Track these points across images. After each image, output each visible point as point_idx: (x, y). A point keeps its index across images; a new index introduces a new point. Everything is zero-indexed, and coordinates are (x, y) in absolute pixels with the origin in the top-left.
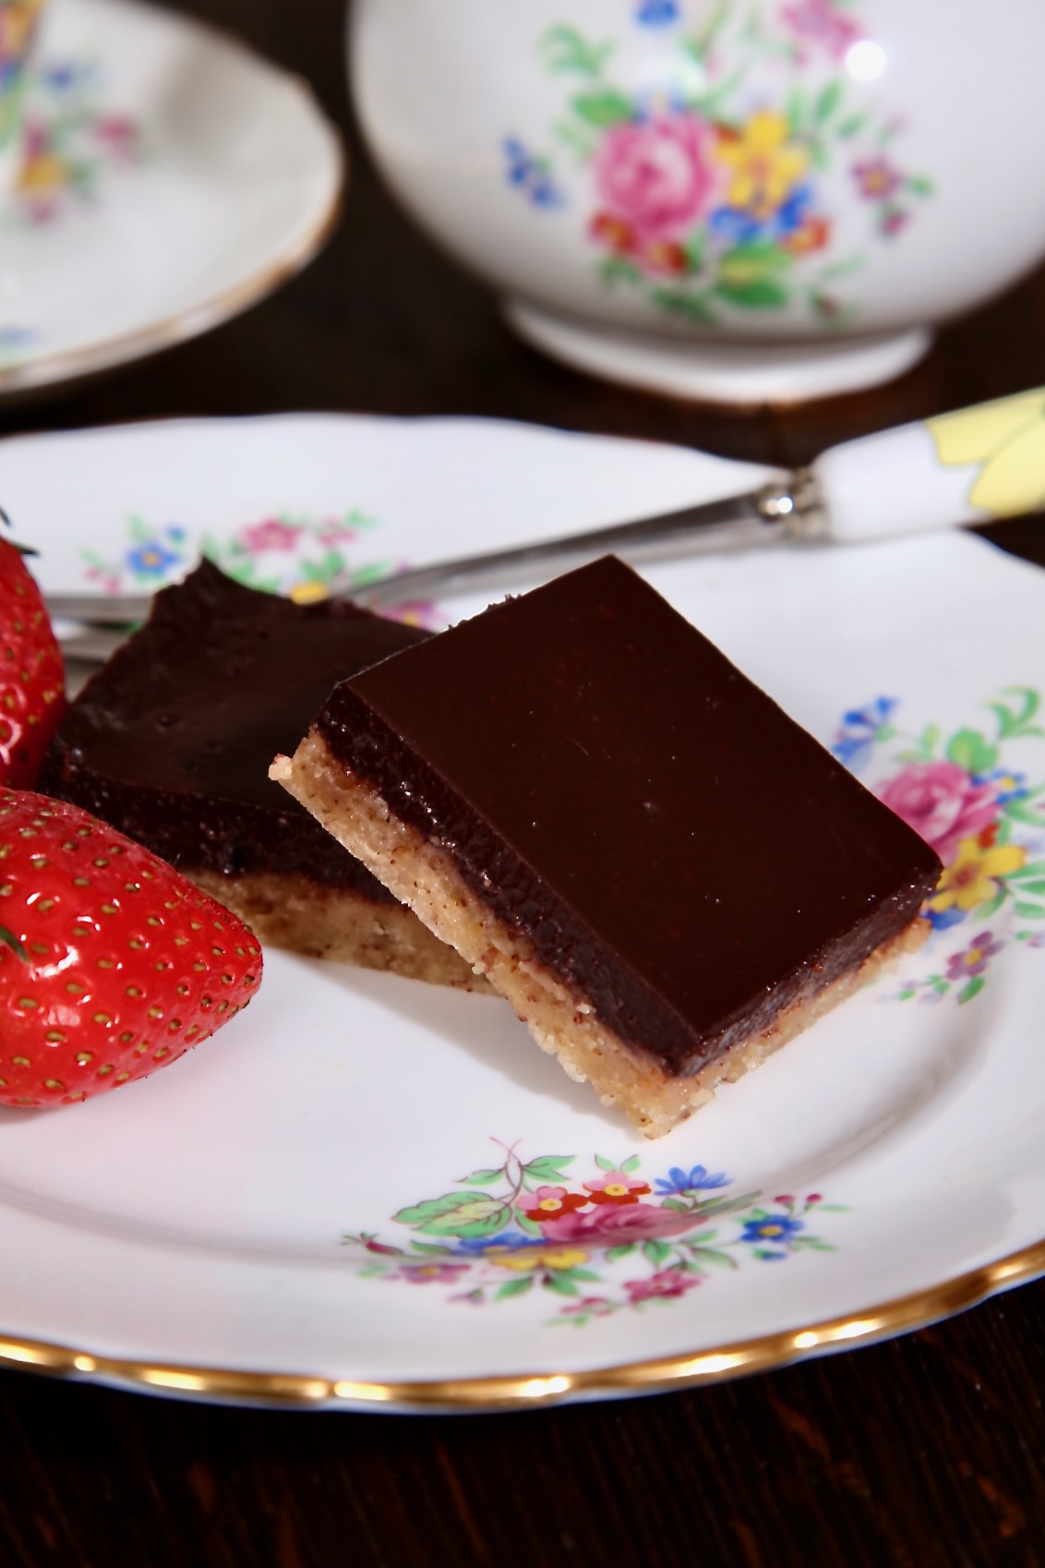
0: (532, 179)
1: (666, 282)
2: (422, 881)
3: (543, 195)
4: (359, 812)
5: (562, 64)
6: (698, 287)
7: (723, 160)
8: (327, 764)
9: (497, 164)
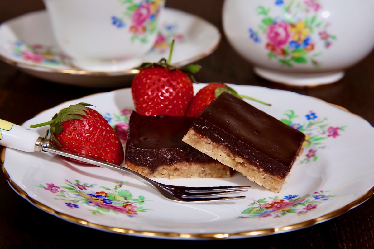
0: (255, 37)
1: (281, 57)
2: (220, 154)
3: (257, 40)
4: (203, 143)
5: (260, 13)
6: (288, 58)
7: (292, 31)
8: (195, 135)
9: (248, 35)
